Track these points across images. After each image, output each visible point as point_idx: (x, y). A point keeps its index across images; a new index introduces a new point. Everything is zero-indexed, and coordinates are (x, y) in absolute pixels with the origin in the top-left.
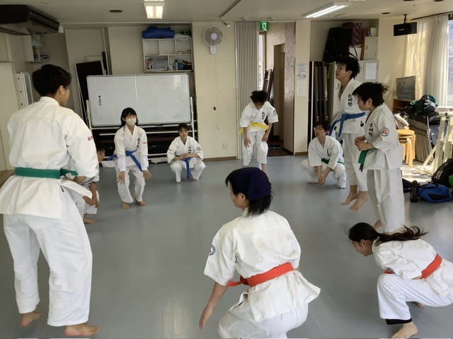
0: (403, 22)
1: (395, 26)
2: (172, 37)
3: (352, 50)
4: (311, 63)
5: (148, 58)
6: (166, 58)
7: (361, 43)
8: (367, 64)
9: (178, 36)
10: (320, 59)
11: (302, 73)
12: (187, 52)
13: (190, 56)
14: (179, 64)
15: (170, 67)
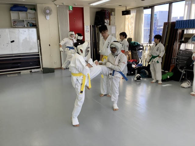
0: (125, 10)
1: (122, 11)
2: (26, 11)
3: (106, 21)
4: (91, 26)
5: (14, 21)
6: (23, 21)
7: (109, 18)
8: (112, 27)
9: (29, 11)
11: (87, 30)
12: (34, 18)
13: (35, 20)
14: (30, 24)
15: (26, 25)
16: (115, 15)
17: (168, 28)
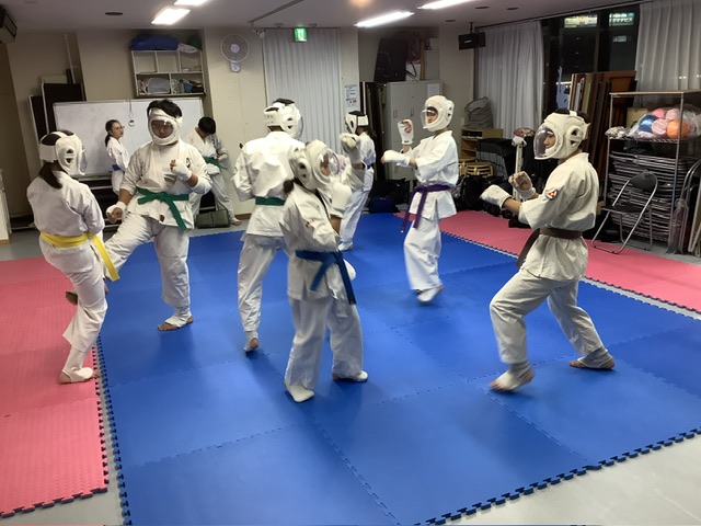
0: (469, 32)
1: (460, 37)
2: (175, 48)
3: (409, 68)
4: (361, 84)
6: (166, 77)
7: (421, 58)
8: (429, 86)
9: (182, 47)
10: (371, 80)
11: (351, 96)
12: (195, 67)
13: (200, 75)
14: (185, 85)
15: (173, 90)
16: (438, 48)
17: (582, 91)
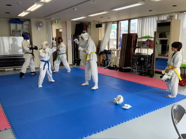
1: (96, 25)
2: (22, 23)
4: (72, 35)
5: (13, 31)
6: (20, 31)
7: (87, 30)
11: (69, 38)
12: (28, 29)
13: (29, 31)
16: (91, 27)
17: (126, 38)
